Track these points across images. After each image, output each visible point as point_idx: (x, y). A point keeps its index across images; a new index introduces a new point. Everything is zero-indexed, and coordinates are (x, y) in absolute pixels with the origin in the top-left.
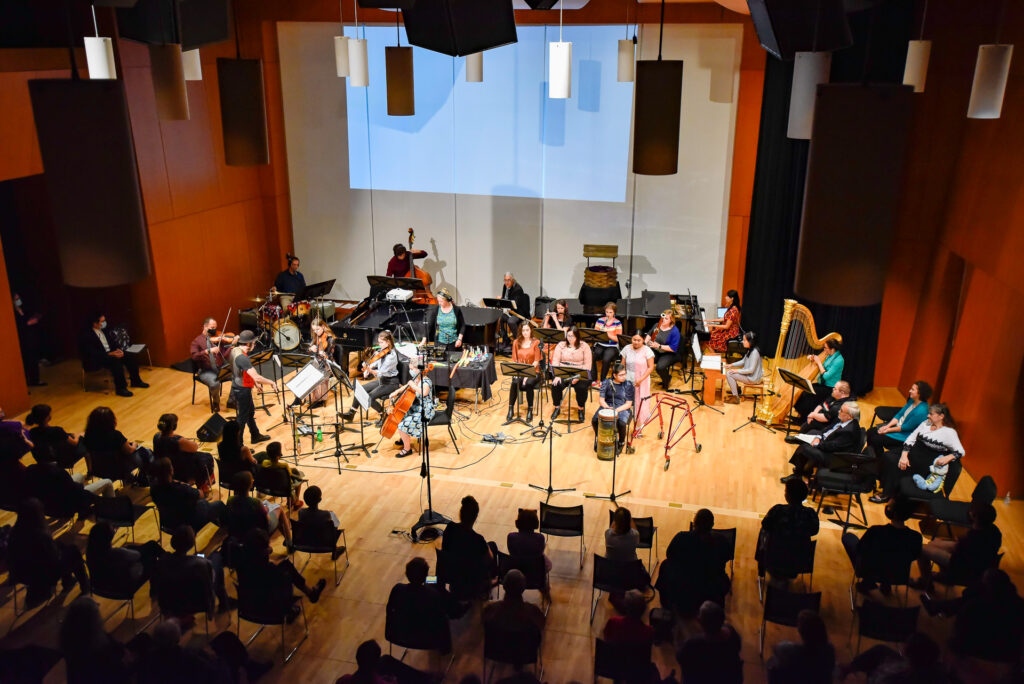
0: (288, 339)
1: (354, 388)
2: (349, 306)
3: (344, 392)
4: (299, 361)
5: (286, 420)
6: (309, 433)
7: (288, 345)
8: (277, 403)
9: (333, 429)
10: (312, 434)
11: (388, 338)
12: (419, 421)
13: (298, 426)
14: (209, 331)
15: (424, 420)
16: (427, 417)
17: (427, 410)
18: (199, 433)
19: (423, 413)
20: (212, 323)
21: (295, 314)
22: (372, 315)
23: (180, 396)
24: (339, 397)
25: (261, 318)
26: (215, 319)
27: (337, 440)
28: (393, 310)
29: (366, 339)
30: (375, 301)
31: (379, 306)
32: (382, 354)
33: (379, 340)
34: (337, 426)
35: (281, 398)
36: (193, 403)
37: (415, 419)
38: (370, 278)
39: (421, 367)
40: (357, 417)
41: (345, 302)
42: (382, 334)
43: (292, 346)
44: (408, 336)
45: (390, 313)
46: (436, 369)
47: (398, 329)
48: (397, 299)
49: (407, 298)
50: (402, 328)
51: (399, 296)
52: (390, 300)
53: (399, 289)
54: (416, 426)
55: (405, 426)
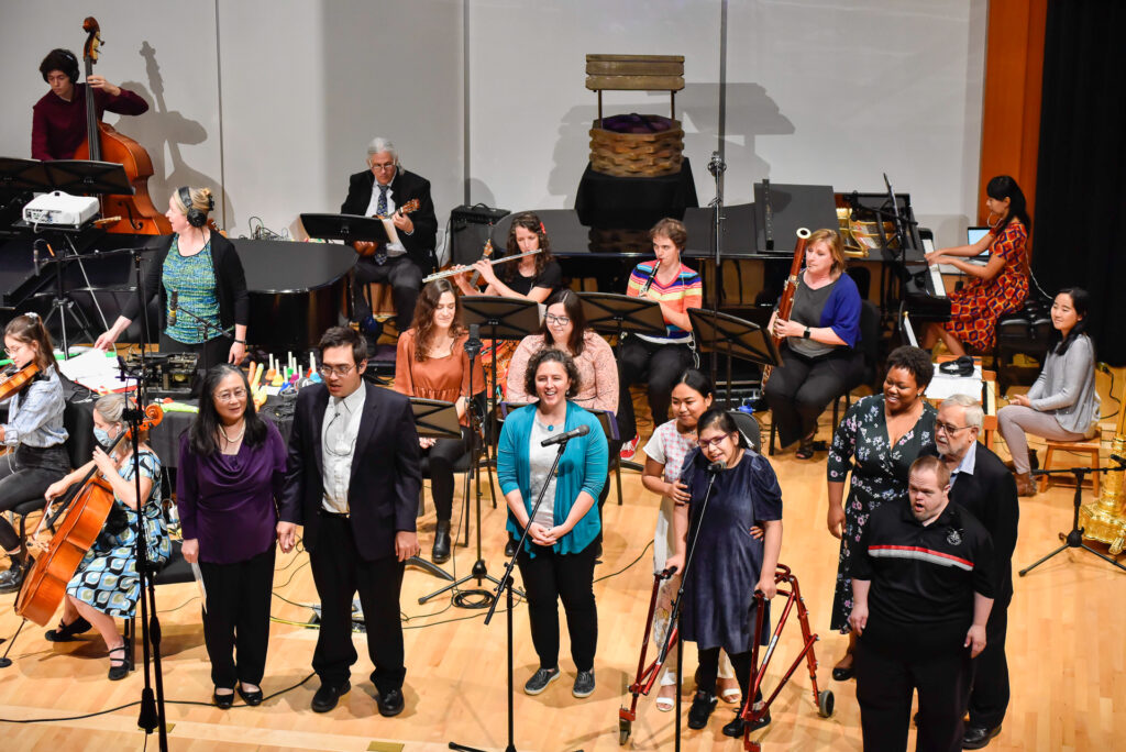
11: (33, 335)
12: (131, 568)
15: (144, 566)
16: (152, 556)
17: (150, 537)
19: (141, 544)
28: (44, 253)
32: (20, 380)
33: (9, 341)
37: (116, 565)
39: (131, 416)
42: (17, 323)
44: (88, 329)
45: (35, 260)
46: (171, 420)
47: (58, 310)
48: (54, 222)
49: (84, 220)
50: (70, 305)
51: (58, 212)
52: (33, 224)
53: (57, 194)
54: (118, 585)
55: (87, 585)
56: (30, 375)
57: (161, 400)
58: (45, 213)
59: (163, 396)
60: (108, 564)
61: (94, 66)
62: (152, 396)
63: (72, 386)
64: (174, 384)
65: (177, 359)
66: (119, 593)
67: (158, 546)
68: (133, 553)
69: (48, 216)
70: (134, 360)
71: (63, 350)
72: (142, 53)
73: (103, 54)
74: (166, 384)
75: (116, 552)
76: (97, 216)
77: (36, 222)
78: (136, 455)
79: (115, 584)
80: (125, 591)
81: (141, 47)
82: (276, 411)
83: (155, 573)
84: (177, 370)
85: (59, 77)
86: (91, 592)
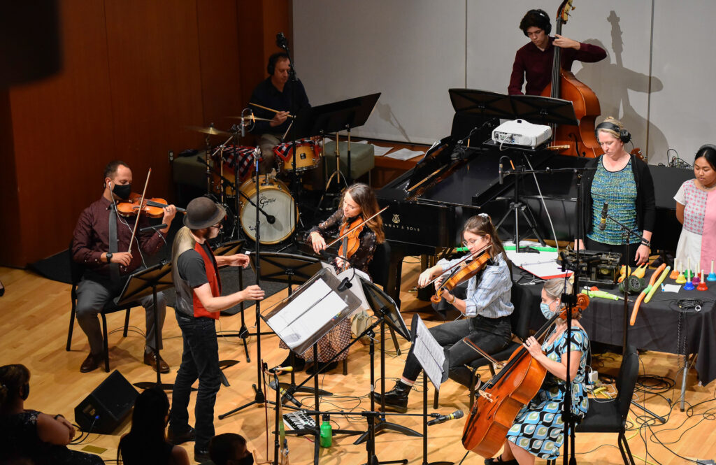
0: (271, 220)
1: (411, 336)
2: (403, 155)
3: (389, 346)
4: (296, 269)
5: (260, 398)
6: (308, 430)
7: (270, 233)
8: (242, 358)
9: (363, 425)
10: (315, 432)
13: (285, 412)
14: (117, 189)
16: (575, 411)
17: (575, 398)
18: (79, 411)
20: (122, 173)
21: (289, 166)
22: (455, 175)
23: (43, 330)
24: (377, 353)
25: (215, 170)
26: (127, 164)
27: (371, 449)
28: (507, 166)
29: (442, 229)
30: (465, 145)
31: (472, 157)
32: (475, 266)
34: (370, 416)
35: (253, 348)
36: (68, 349)
38: (456, 95)
40: (414, 398)
41: (397, 145)
42: (473, 221)
43: (278, 237)
44: (535, 228)
45: (500, 172)
46: (596, 304)
47: (514, 211)
48: (516, 143)
49: (539, 143)
50: (523, 209)
51: (520, 136)
52: (499, 143)
53: (520, 122)
54: (549, 435)
55: (525, 435)
56: (483, 262)
57: (589, 288)
58: (509, 135)
59: (591, 285)
60: (541, 418)
61: (563, 25)
62: (583, 284)
63: (519, 271)
64: (600, 276)
65: (604, 257)
66: (550, 441)
67: (579, 404)
68: (560, 408)
69: (511, 138)
70: (570, 255)
71: (515, 243)
72: (609, 19)
73: (572, 17)
74: (594, 276)
75: (547, 408)
76: (549, 141)
77: (502, 142)
78: (569, 331)
79: (546, 434)
80: (554, 440)
81: (608, 15)
82: (679, 304)
83: (576, 424)
84: (603, 266)
85: (536, 32)
86: (527, 441)
